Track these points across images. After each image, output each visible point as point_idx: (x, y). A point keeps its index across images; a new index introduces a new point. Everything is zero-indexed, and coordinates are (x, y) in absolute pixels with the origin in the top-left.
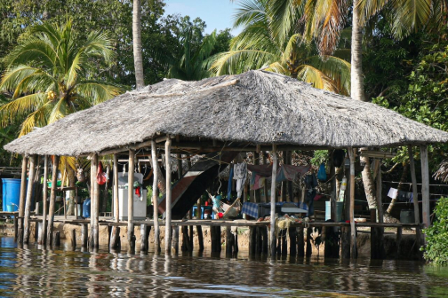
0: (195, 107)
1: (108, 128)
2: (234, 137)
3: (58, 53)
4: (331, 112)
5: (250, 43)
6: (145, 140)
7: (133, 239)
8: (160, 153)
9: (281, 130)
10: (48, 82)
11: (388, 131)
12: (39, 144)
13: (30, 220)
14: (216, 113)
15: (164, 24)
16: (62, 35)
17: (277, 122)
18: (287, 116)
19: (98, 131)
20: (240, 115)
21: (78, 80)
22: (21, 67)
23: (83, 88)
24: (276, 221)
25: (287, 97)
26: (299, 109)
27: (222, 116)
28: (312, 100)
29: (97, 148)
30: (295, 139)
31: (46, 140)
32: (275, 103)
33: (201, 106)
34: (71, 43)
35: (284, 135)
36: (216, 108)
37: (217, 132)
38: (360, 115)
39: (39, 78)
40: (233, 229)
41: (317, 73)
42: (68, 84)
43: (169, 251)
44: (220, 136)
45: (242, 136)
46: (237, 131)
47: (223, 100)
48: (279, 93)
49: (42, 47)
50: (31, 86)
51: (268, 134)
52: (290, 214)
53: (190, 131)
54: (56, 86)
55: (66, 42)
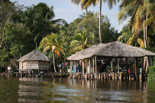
0: (102, 50)
1: (86, 54)
2: (109, 56)
3: (83, 37)
4: (131, 50)
5: (126, 34)
6: (91, 57)
7: (90, 77)
8: (94, 59)
9: (119, 54)
10: (81, 44)
11: (143, 53)
12: (73, 58)
13: (72, 74)
14: (106, 51)
15: (111, 29)
16: (84, 33)
17: (119, 52)
18: (121, 51)
19: (84, 55)
20: (111, 51)
21: (87, 43)
22: (75, 41)
23: (88, 45)
24: (119, 73)
25: (122, 47)
26: (124, 49)
27: (107, 51)
28: (127, 47)
29: (83, 59)
30: (122, 56)
31: (74, 57)
32: (119, 48)
33: (103, 49)
34: (86, 35)
35: (120, 55)
36: (106, 50)
37: (106, 55)
38: (137, 50)
39: (79, 43)
40: (111, 74)
41: (141, 40)
42: (85, 44)
43: (96, 79)
44: (106, 56)
45: (111, 55)
46: (110, 54)
47: (108, 48)
48: (120, 46)
49: (79, 36)
50: (77, 45)
51: (117, 55)
52: (122, 71)
53: (100, 55)
54: (83, 45)
55: (85, 35)
